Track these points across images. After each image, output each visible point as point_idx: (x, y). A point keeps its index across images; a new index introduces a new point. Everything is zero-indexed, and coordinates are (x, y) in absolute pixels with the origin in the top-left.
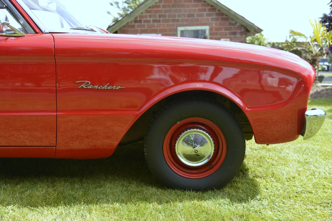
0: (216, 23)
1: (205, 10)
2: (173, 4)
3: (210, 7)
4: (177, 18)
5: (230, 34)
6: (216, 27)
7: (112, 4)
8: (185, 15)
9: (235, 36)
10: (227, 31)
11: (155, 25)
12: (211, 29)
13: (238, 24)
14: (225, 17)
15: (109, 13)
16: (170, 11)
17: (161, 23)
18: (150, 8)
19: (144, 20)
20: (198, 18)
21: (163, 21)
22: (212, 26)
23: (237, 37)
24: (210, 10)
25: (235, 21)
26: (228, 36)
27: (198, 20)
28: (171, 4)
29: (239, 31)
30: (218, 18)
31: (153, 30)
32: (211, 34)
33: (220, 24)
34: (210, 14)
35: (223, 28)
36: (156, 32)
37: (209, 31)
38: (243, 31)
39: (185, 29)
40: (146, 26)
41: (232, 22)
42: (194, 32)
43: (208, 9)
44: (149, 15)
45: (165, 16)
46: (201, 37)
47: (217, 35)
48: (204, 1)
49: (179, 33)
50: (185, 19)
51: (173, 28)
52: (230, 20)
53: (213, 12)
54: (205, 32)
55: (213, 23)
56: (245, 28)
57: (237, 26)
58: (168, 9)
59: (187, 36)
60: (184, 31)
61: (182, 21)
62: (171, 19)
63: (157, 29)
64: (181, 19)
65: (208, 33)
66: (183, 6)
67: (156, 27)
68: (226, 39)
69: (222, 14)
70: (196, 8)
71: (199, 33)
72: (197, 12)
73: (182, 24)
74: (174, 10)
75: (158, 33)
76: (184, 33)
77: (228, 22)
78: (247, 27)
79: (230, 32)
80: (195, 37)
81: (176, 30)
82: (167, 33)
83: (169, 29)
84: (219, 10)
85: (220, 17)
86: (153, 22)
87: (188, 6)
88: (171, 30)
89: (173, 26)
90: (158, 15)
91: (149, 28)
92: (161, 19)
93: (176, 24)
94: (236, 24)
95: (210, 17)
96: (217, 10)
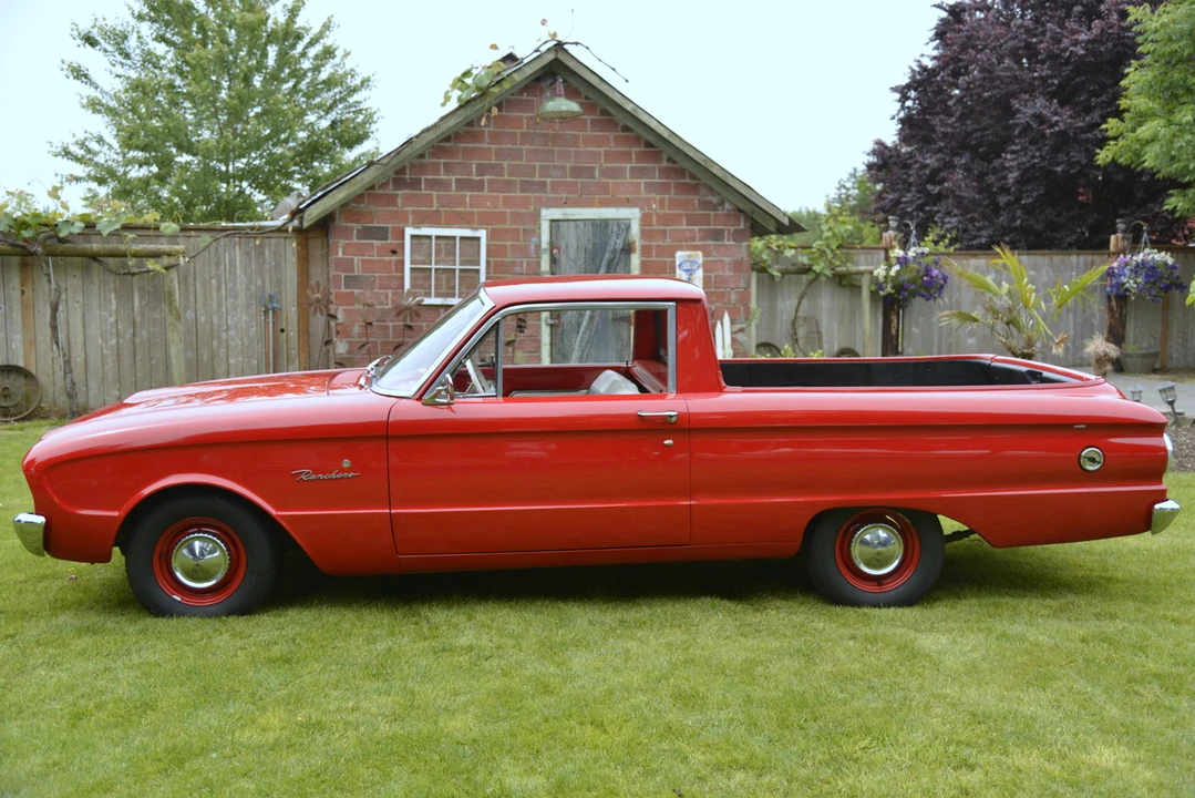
0: (662, 202)
1: (626, 156)
2: (525, 130)
3: (643, 149)
4: (537, 179)
5: (703, 239)
6: (662, 211)
7: (90, 41)
8: (563, 168)
9: (719, 243)
10: (696, 228)
11: (465, 196)
12: (645, 220)
13: (727, 206)
14: (688, 181)
15: (79, 74)
16: (517, 154)
17: (486, 193)
18: (448, 139)
19: (426, 180)
20: (604, 180)
21: (494, 186)
22: (651, 208)
23: (726, 245)
24: (641, 157)
25: (719, 194)
26: (698, 243)
27: (604, 188)
28: (519, 131)
29: (732, 229)
30: (669, 184)
31: (457, 213)
32: (644, 234)
33: (673, 204)
34: (643, 168)
35: (681, 215)
36: (468, 223)
37: (641, 225)
38: (742, 227)
39: (565, 214)
40: (435, 201)
41: (709, 198)
42: (593, 225)
43: (637, 153)
44: (445, 164)
45: (498, 170)
46: (615, 243)
47: (665, 238)
48: (626, 129)
49: (545, 226)
50: (563, 183)
51: (524, 211)
52: (703, 191)
53: (652, 165)
54: (628, 228)
55: (654, 199)
56: (749, 218)
57: (725, 212)
58: (509, 146)
59: (571, 238)
60: (561, 223)
61: (555, 187)
62: (518, 179)
63: (472, 213)
64: (552, 182)
65: (635, 229)
66: (556, 139)
67: (468, 205)
68: (693, 253)
69: (681, 172)
70: (598, 150)
71: (610, 228)
72: (602, 162)
73: (556, 198)
74: (529, 151)
75: (475, 225)
76: (561, 229)
77: (697, 197)
78: (755, 217)
79: (703, 230)
80: (597, 241)
81: (536, 217)
82: (505, 227)
83: (511, 213)
84: (670, 160)
85: (672, 181)
86: (458, 189)
87: (575, 141)
88: (517, 217)
89: (526, 202)
90: (474, 166)
91: (443, 206)
92: (486, 178)
93: (536, 198)
94: (722, 204)
95: (643, 181)
96: (665, 157)
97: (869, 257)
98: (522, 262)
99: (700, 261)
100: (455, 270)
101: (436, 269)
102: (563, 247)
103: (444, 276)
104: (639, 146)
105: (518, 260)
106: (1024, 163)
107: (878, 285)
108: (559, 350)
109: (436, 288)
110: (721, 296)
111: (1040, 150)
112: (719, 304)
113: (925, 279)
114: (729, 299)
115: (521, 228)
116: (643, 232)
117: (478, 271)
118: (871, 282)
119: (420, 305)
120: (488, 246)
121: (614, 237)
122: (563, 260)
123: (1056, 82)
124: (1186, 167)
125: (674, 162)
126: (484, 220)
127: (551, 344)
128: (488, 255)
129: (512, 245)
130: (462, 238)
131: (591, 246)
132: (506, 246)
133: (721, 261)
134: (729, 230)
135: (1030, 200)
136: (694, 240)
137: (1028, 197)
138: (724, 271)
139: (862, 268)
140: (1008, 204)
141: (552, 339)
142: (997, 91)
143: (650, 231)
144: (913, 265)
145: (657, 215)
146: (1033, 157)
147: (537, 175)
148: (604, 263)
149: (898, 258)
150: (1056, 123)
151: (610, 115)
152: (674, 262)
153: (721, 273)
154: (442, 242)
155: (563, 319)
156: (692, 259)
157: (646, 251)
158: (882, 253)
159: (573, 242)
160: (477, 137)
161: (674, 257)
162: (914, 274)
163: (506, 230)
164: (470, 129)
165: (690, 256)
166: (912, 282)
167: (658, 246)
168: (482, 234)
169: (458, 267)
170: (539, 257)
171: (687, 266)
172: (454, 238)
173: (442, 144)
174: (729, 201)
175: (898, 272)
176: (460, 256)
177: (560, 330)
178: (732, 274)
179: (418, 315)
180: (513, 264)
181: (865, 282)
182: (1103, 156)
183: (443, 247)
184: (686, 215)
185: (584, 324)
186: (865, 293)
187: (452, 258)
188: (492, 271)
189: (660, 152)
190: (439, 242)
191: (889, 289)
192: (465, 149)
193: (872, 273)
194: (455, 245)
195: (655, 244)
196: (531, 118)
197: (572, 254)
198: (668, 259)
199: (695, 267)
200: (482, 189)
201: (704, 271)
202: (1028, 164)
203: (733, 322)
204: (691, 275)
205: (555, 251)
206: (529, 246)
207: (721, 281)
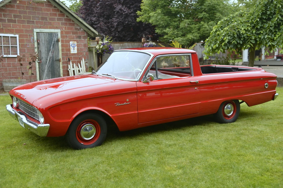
0: (66, 27)
1: (55, 15)
2: (27, 5)
3: (60, 13)
4: (31, 20)
5: (76, 38)
6: (66, 31)
8: (39, 17)
9: (80, 39)
10: (75, 35)
11: (11, 24)
12: (62, 33)
13: (82, 29)
14: (72, 22)
16: (25, 13)
17: (17, 23)
20: (50, 21)
21: (19, 22)
22: (63, 30)
23: (82, 40)
24: (59, 15)
25: (79, 26)
26: (75, 39)
27: (50, 23)
28: (25, 5)
31: (8, 29)
32: (62, 36)
33: (68, 28)
34: (60, 18)
35: (71, 32)
36: (12, 32)
37: (61, 34)
38: (85, 35)
39: (40, 31)
40: (1, 25)
41: (77, 27)
42: (48, 34)
43: (58, 14)
44: (3, 14)
45: (20, 17)
46: (55, 39)
47: (67, 38)
48: (55, 7)
49: (35, 34)
50: (39, 21)
51: (29, 29)
52: (75, 25)
53: (62, 18)
54: (58, 35)
55: (63, 27)
56: (87, 33)
57: (81, 31)
58: (23, 10)
59: (43, 38)
60: (40, 33)
61: (37, 22)
62: (26, 20)
63: (13, 30)
64: (36, 21)
65: (59, 35)
66: (36, 9)
67: (12, 27)
68: (74, 42)
69: (70, 20)
70: (48, 12)
71: (53, 35)
72: (49, 16)
73: (37, 26)
74: (29, 12)
75: (14, 33)
76: (40, 35)
77: (74, 27)
78: (88, 32)
79: (77, 36)
80: (50, 39)
81: (32, 31)
82: (23, 34)
83: (25, 30)
84: (67, 16)
85: (68, 22)
86: (8, 22)
87: (41, 10)
88: (27, 31)
89: (29, 27)
90: (13, 15)
91: (4, 27)
92: (17, 19)
93: (32, 26)
94: (80, 29)
95: (60, 22)
96: (65, 15)
97: (93, 43)
98: (29, 44)
99: (76, 44)
100: (9, 46)
101: (4, 46)
102: (41, 40)
103: (6, 48)
104: (59, 12)
105: (28, 44)
106: (118, 21)
107: (97, 50)
108: (41, 69)
109: (4, 52)
110: (81, 53)
111: (121, 17)
112: (81, 56)
113: (109, 49)
114: (83, 54)
115: (28, 34)
116: (61, 36)
117: (16, 47)
118: (95, 50)
119: (2, 57)
120: (19, 39)
121: (54, 37)
122: (41, 44)
123: (122, 1)
124: (160, 23)
125: (68, 17)
126: (17, 32)
127: (39, 68)
128: (19, 42)
129: (26, 39)
130: (11, 37)
131: (48, 40)
132: (24, 40)
133: (81, 44)
134: (82, 36)
135: (120, 30)
136: (74, 38)
137: (120, 29)
138: (82, 47)
139: (93, 46)
140: (114, 30)
141: (39, 66)
142: (109, 3)
143: (63, 36)
144: (106, 45)
145: (65, 31)
146: (120, 19)
147: (31, 19)
148: (52, 45)
149: (101, 44)
150: (125, 12)
151: (50, 3)
152: (70, 44)
153: (81, 47)
154: (5, 38)
155: (42, 61)
156: (74, 44)
157: (62, 41)
158: (96, 42)
159: (43, 39)
160: (12, 6)
161: (70, 43)
162: (106, 48)
163: (24, 35)
164: (10, 4)
165: (73, 43)
166: (106, 49)
167: (65, 40)
168: (17, 36)
169: (10, 46)
170: (34, 43)
171: (73, 46)
172: (9, 37)
173: (2, 8)
174: (82, 28)
175: (102, 47)
176: (11, 42)
177: (41, 64)
178: (84, 48)
179: (2, 60)
180: (27, 45)
181: (94, 50)
182: (138, 20)
183: (5, 39)
184: (72, 32)
185: (48, 62)
186: (94, 52)
187: (8, 43)
188: (20, 47)
189: (64, 14)
190: (4, 38)
191: (100, 51)
192: (9, 10)
193: (95, 47)
194: (9, 39)
195: (64, 39)
196: (28, 2)
197: (43, 42)
198: (68, 44)
199: (75, 46)
200: (15, 22)
201: (77, 47)
202: (119, 21)
203: (85, 61)
204: (74, 48)
205: (39, 41)
206: (31, 39)
207: (81, 49)
